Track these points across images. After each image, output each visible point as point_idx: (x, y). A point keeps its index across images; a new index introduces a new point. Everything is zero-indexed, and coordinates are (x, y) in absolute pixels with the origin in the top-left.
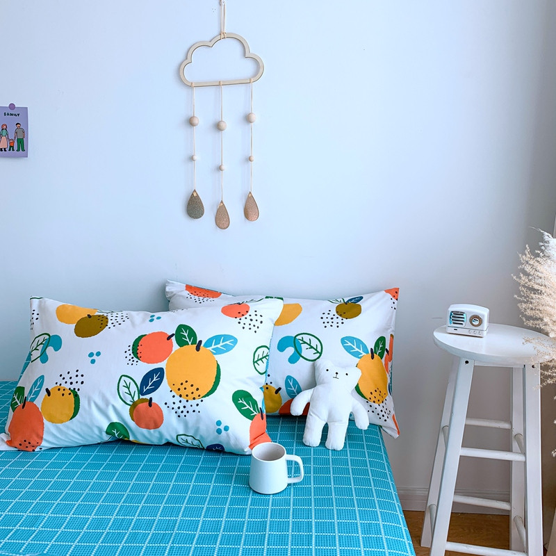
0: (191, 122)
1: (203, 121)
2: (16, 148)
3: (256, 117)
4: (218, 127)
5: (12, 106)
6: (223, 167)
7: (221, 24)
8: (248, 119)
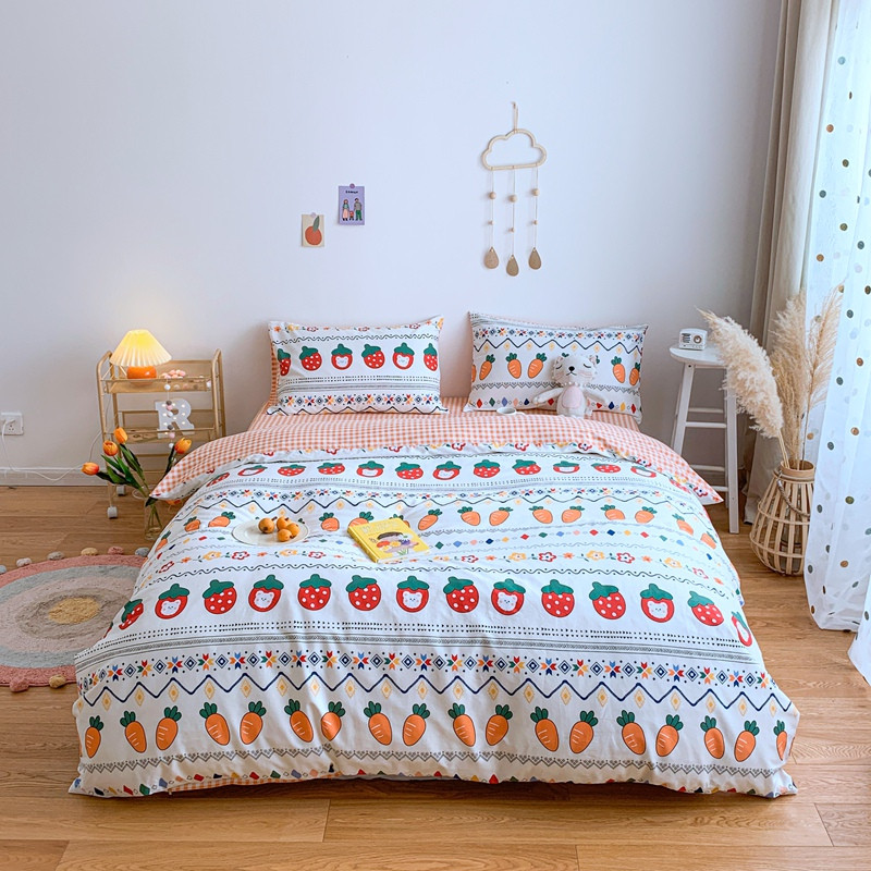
0: (490, 196)
1: (500, 196)
2: (354, 218)
3: (540, 192)
4: (511, 199)
5: (352, 186)
6: (515, 229)
7: (515, 122)
8: (534, 192)
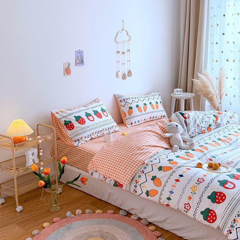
0: (118, 52)
1: (121, 52)
2: (81, 63)
3: (131, 50)
4: (124, 53)
5: (80, 50)
7: (123, 27)
